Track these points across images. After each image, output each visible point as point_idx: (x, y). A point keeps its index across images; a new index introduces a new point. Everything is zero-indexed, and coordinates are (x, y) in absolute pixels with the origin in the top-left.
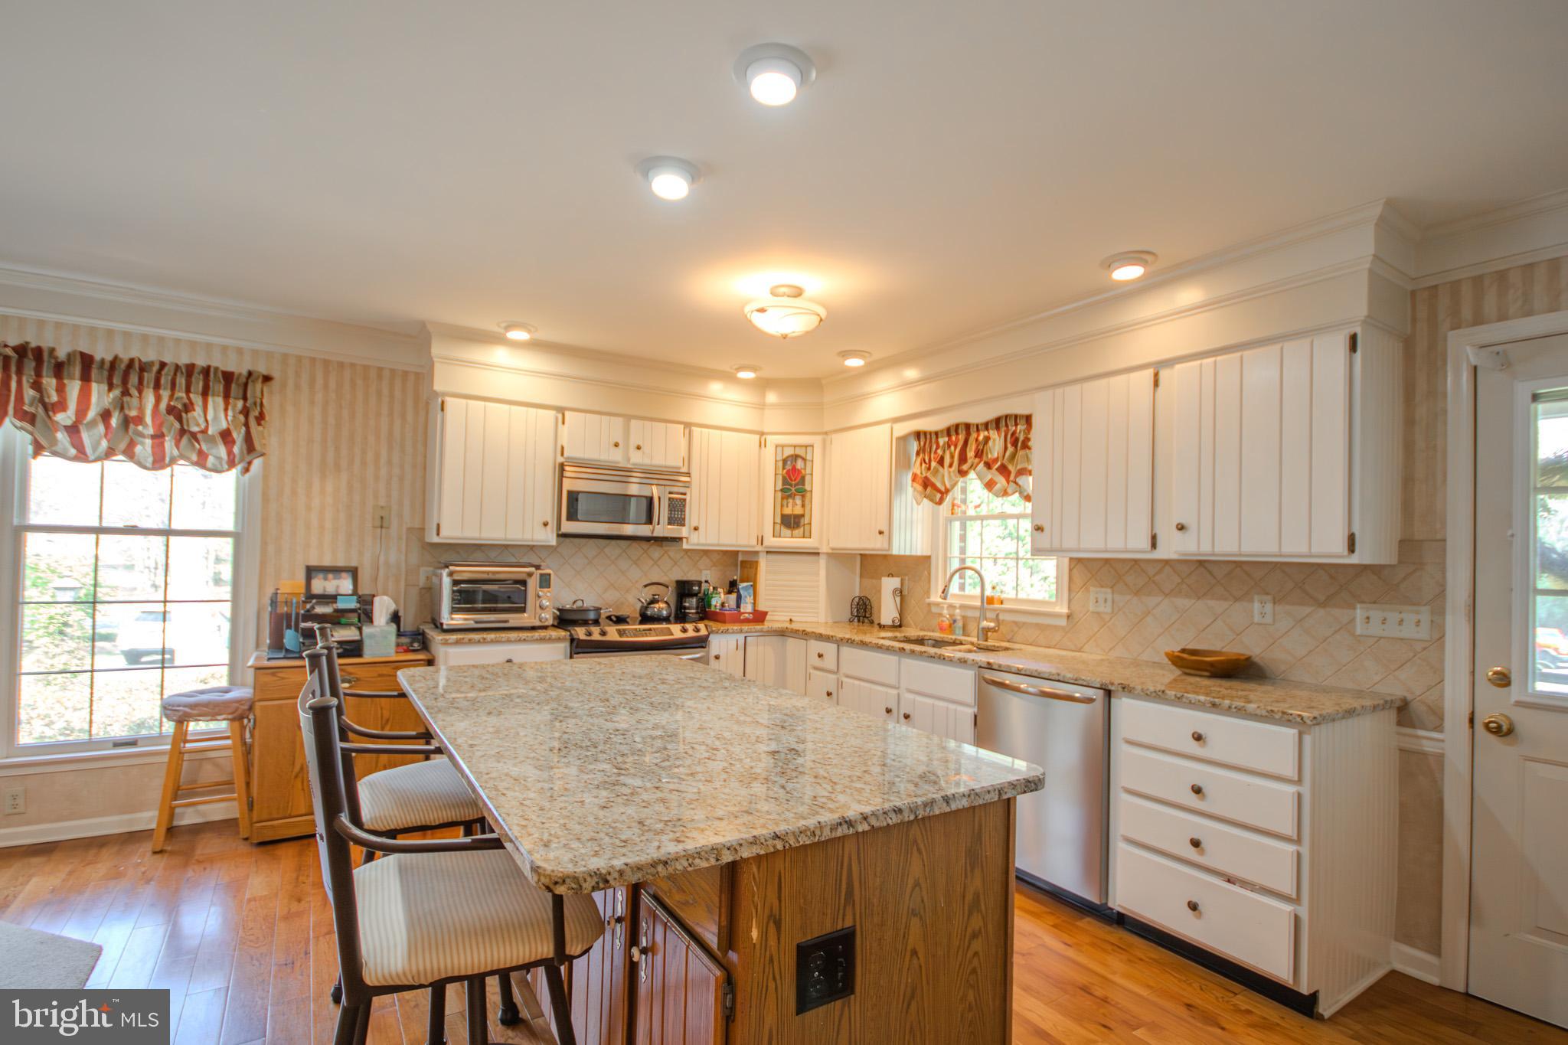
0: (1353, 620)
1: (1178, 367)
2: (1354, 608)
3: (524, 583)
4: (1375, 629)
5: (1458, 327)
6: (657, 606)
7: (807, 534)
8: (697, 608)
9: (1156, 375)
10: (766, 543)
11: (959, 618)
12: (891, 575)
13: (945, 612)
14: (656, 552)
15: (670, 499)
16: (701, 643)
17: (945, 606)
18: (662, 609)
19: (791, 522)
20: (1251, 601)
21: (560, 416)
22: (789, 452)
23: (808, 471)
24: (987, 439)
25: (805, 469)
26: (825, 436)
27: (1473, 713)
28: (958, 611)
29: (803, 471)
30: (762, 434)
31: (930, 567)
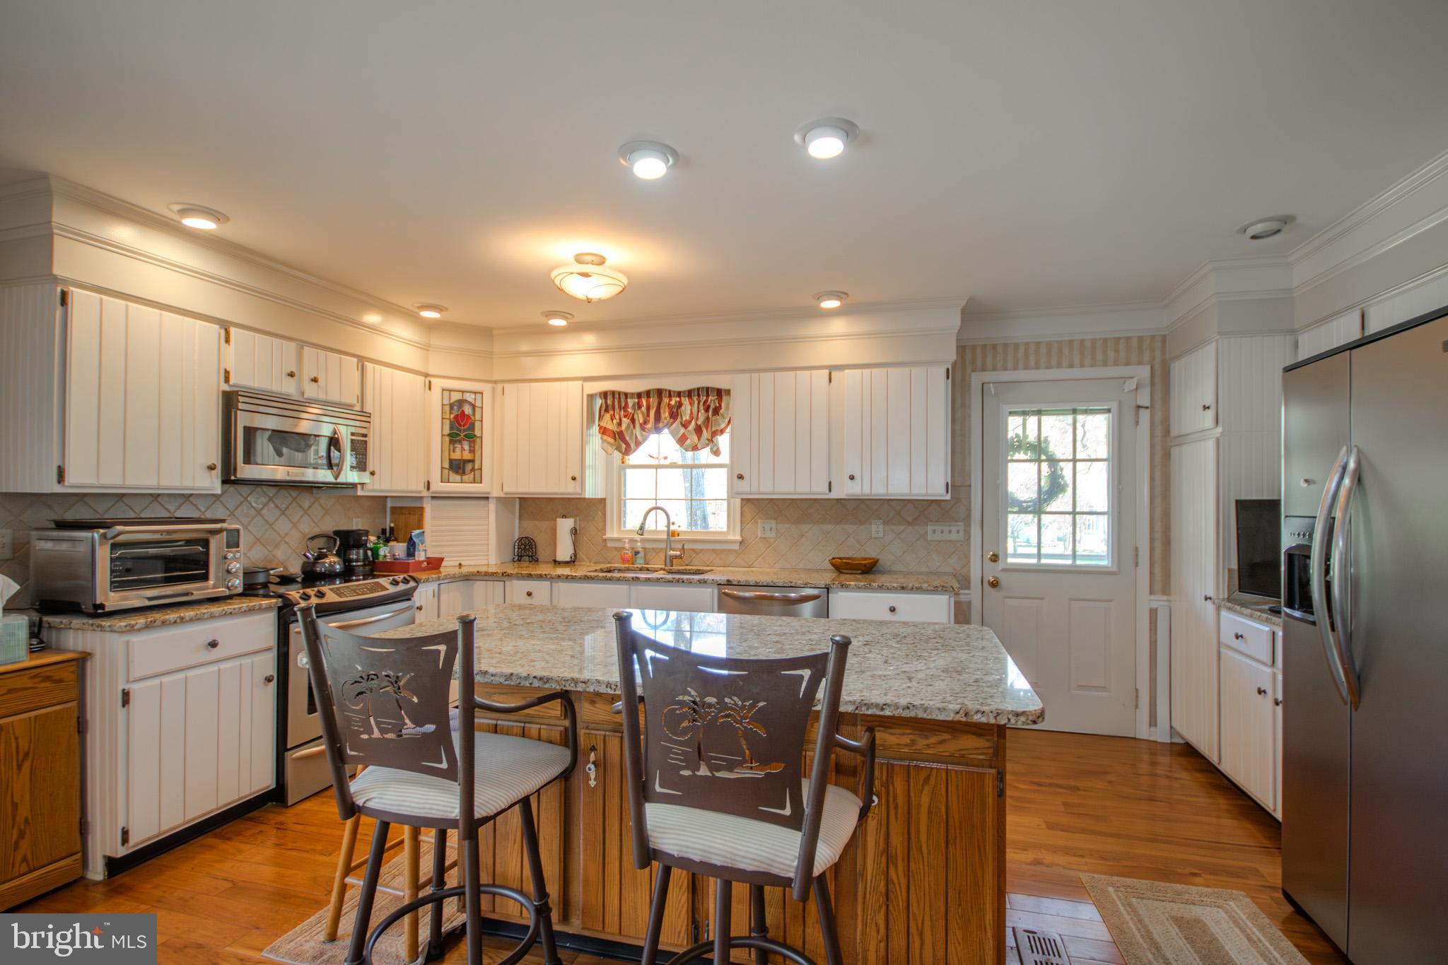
0: (926, 532)
1: (846, 371)
2: (927, 525)
3: (205, 543)
4: (938, 536)
5: (975, 371)
6: (327, 560)
7: (478, 479)
8: (364, 561)
9: (830, 374)
10: (433, 488)
11: (640, 549)
12: (564, 516)
13: (627, 546)
14: (306, 500)
15: (352, 440)
16: (406, 596)
17: (627, 540)
18: (335, 563)
19: (457, 467)
20: (871, 524)
21: (223, 332)
22: (456, 397)
23: (478, 417)
24: (680, 405)
25: (474, 415)
26: (494, 385)
27: (982, 578)
28: (639, 544)
29: (472, 417)
30: (426, 375)
31: (605, 506)
